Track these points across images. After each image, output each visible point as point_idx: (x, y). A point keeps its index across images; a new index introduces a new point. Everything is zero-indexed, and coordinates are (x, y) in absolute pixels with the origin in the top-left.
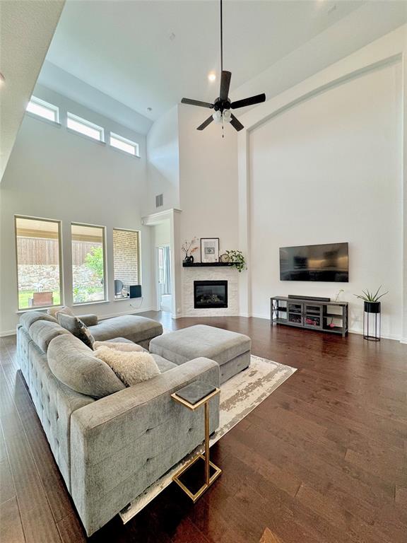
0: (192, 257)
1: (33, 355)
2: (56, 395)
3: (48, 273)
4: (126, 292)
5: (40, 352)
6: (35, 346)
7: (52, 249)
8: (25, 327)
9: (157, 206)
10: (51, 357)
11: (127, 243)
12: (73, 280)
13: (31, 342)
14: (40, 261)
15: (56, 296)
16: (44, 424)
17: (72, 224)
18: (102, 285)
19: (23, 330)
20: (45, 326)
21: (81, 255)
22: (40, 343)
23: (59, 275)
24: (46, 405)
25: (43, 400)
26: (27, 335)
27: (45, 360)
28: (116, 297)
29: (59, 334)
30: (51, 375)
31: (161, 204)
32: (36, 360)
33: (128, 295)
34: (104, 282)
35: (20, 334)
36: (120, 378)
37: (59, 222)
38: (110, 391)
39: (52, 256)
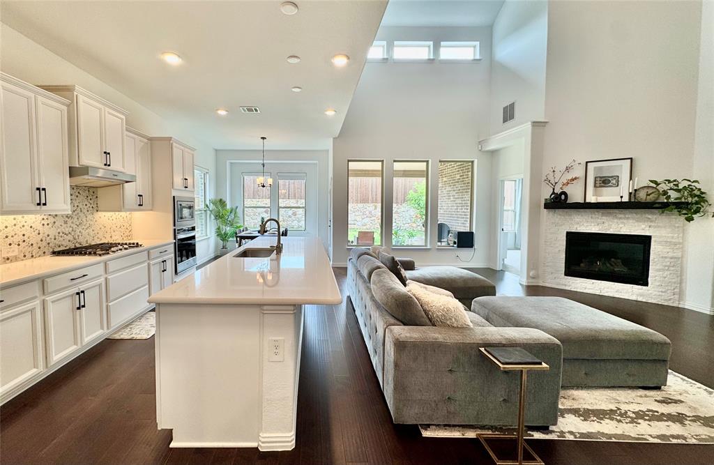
0: (564, 193)
1: (360, 282)
2: (376, 315)
3: (370, 212)
4: (452, 239)
5: (365, 282)
6: (361, 276)
7: (374, 187)
8: (354, 260)
9: (505, 121)
10: (374, 284)
11: (458, 177)
12: (394, 220)
13: (358, 272)
14: (364, 200)
15: (377, 237)
16: (366, 339)
17: (395, 161)
18: (424, 229)
19: (352, 262)
20: (370, 260)
21: (403, 193)
22: (365, 274)
23: (380, 214)
24: (368, 324)
25: (367, 319)
26: (355, 267)
27: (369, 289)
28: (439, 244)
29: (380, 268)
30: (372, 298)
31: (512, 117)
32: (361, 286)
33: (455, 243)
34: (425, 225)
35: (351, 265)
36: (428, 316)
37: (382, 161)
38: (418, 323)
39: (374, 194)
